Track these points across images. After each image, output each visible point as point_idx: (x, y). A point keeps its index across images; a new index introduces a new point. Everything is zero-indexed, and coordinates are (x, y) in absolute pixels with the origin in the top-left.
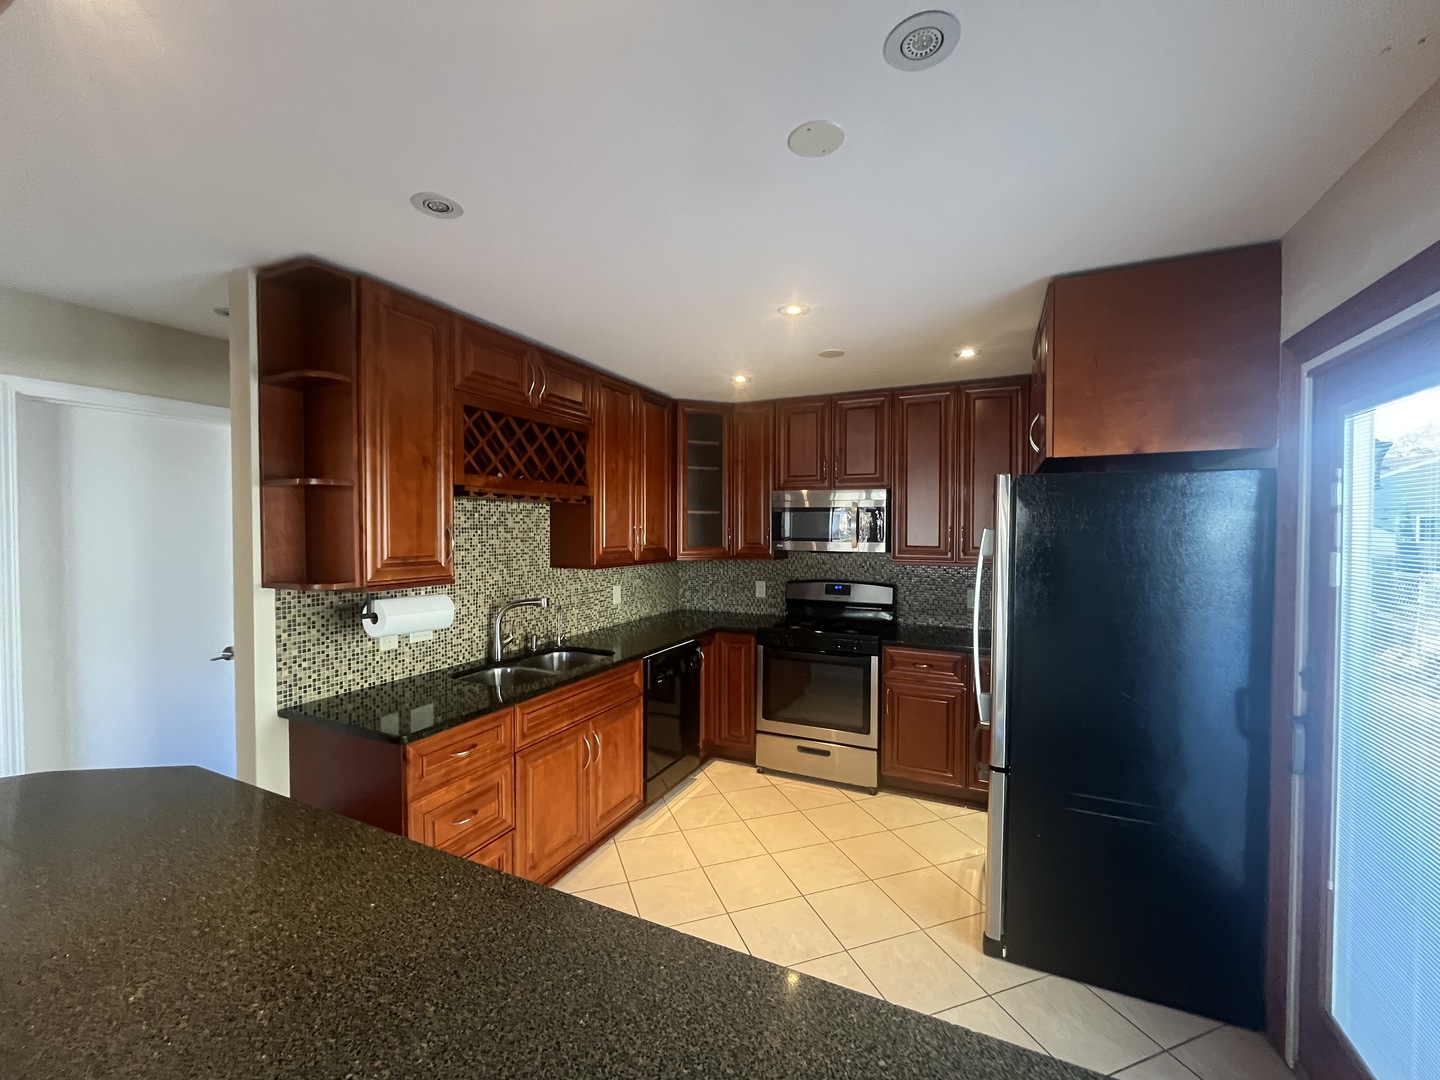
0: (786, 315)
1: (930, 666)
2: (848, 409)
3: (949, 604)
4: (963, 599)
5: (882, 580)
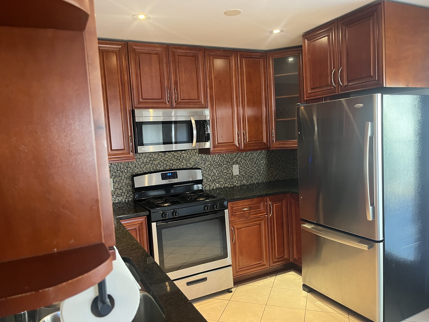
1: (250, 208)
2: (179, 56)
3: (225, 174)
4: (231, 171)
5: (191, 166)
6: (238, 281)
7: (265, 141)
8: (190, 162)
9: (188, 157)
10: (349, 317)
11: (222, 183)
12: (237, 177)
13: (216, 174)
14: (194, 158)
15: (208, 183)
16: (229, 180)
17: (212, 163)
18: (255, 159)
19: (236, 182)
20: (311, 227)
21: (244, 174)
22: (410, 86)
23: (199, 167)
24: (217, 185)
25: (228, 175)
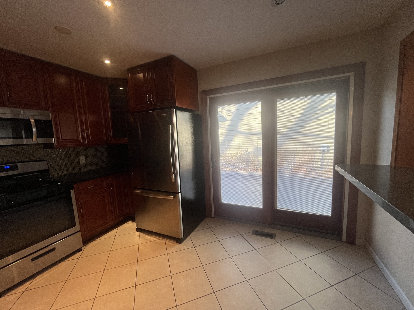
1: (95, 186)
3: (73, 164)
4: (78, 161)
5: (35, 159)
6: (86, 241)
7: (105, 138)
8: (34, 155)
10: (166, 240)
11: (70, 170)
12: (84, 165)
13: (64, 164)
14: (39, 152)
15: (56, 172)
16: (76, 168)
18: (98, 152)
19: (84, 169)
20: (139, 191)
21: (90, 163)
22: (189, 108)
23: (45, 159)
24: (65, 172)
25: (75, 164)
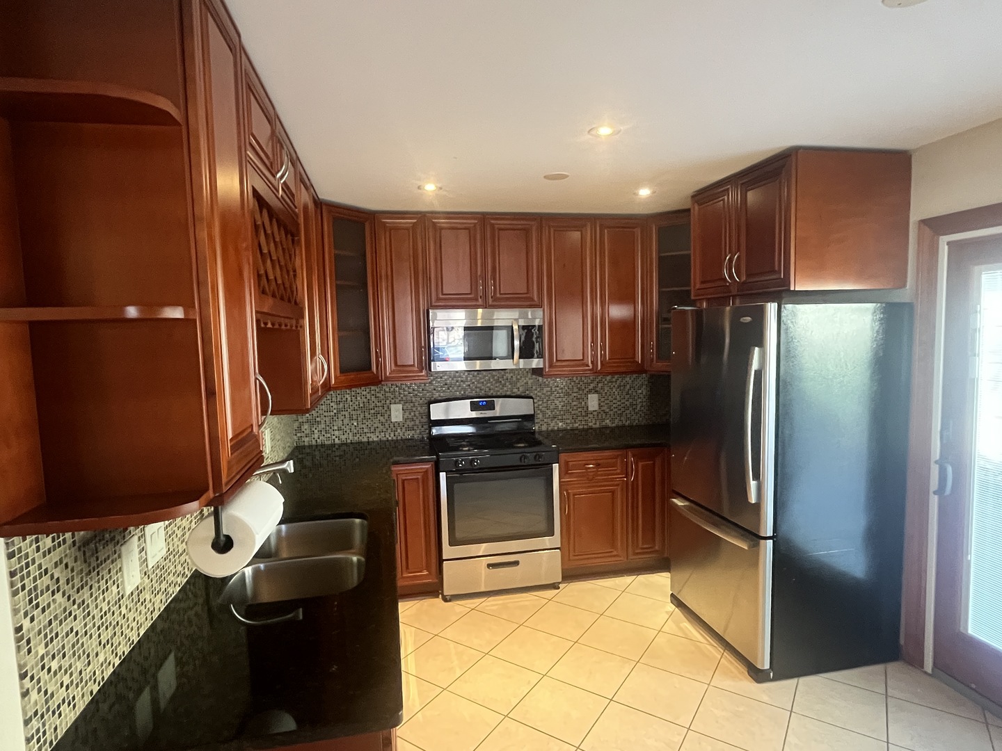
0: (597, 136)
1: (598, 465)
2: (500, 229)
3: (575, 408)
4: (585, 403)
5: (519, 393)
6: (570, 575)
7: (638, 359)
8: (518, 385)
9: (514, 379)
10: (725, 654)
11: (569, 421)
12: (595, 413)
13: (560, 407)
14: (525, 381)
15: (545, 420)
16: (580, 418)
17: (554, 389)
18: (628, 387)
19: (594, 421)
20: (682, 504)
21: (607, 410)
23: (532, 394)
24: (560, 424)
25: (580, 410)
